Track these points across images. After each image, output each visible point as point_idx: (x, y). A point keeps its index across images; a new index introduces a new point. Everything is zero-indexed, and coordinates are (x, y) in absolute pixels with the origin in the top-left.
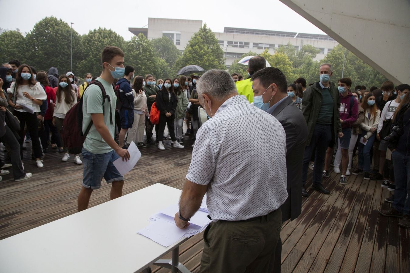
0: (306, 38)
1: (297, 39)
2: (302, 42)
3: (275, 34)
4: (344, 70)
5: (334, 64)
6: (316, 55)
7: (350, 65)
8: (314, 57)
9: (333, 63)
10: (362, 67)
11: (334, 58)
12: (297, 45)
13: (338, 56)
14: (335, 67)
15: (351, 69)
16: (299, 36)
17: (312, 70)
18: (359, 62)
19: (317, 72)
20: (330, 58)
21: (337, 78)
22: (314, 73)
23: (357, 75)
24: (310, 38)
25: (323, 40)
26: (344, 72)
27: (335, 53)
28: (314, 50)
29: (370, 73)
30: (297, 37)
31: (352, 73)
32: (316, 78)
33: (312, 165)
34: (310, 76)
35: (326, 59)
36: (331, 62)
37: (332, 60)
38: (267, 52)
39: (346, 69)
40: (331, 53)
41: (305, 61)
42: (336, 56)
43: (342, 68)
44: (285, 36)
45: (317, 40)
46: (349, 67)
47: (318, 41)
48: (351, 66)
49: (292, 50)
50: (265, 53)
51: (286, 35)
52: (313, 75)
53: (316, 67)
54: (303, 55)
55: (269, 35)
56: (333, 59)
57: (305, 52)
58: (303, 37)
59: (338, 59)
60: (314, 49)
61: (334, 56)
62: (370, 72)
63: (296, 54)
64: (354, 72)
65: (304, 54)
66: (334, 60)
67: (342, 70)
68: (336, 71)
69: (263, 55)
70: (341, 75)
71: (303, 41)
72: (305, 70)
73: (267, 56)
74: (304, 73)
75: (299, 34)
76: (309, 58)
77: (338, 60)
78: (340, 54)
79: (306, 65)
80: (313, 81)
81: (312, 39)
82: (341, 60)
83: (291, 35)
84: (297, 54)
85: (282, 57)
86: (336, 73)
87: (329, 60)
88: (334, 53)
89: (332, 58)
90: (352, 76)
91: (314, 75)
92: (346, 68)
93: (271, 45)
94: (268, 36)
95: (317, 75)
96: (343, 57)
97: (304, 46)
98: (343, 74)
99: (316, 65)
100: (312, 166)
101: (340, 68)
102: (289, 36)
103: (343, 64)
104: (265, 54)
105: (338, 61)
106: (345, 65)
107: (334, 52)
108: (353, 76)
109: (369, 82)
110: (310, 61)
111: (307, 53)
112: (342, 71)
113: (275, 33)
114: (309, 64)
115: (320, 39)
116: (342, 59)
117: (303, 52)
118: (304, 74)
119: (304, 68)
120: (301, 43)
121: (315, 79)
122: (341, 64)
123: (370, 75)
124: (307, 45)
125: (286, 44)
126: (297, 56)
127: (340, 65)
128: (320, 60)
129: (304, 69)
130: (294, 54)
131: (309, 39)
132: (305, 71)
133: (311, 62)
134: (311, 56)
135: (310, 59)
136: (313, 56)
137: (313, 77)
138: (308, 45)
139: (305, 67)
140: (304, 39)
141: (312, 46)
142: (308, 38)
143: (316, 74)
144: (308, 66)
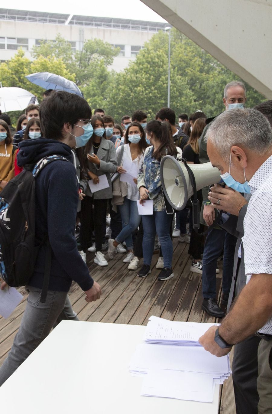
0: (89, 24)
1: (71, 28)
2: (81, 32)
3: (27, 17)
4: (171, 86)
5: (152, 77)
6: (113, 59)
7: (180, 77)
8: (109, 63)
9: (149, 74)
10: (198, 79)
11: (151, 65)
12: (73, 40)
13: (157, 60)
14: (154, 81)
15: (183, 83)
16: (75, 21)
17: (111, 88)
18: (192, 70)
19: (121, 93)
20: (143, 65)
21: (159, 103)
22: (116, 94)
23: (193, 95)
24: (96, 25)
25: (120, 30)
26: (171, 90)
27: (152, 54)
28: (108, 50)
29: (214, 91)
30: (71, 23)
31: (184, 92)
32: (120, 104)
33: (198, 264)
34: (109, 102)
35: (136, 67)
36: (145, 72)
37: (147, 67)
38: (22, 57)
39: (173, 84)
40: (144, 56)
41: (93, 72)
42: (154, 61)
43: (167, 84)
44: (46, 20)
45: (109, 28)
46: (178, 81)
47: (111, 31)
48: (181, 79)
49: (65, 51)
50: (20, 58)
51: (48, 19)
52: (114, 99)
53: (119, 84)
54: (87, 59)
55: (14, 18)
56: (149, 66)
57: (92, 53)
58: (82, 24)
59: (157, 66)
60: (107, 48)
61: (149, 59)
62: (215, 88)
63: (74, 58)
64: (188, 91)
65: (89, 59)
66: (152, 69)
67: (167, 86)
68: (156, 89)
69: (16, 61)
70: (166, 96)
71: (83, 31)
72: (97, 89)
73: (25, 63)
74: (94, 95)
75: (74, 17)
76: (101, 66)
77: (157, 68)
78: (160, 56)
79: (98, 80)
80: (115, 110)
81: (99, 28)
82: (162, 67)
83: (60, 18)
84: (76, 58)
85: (54, 66)
86: (157, 93)
87: (142, 69)
88: (149, 55)
89: (146, 64)
90: (185, 97)
91: (117, 98)
92: (174, 82)
93: (20, 40)
94: (13, 21)
95: (121, 98)
96: (165, 62)
97: (89, 41)
98: (170, 95)
99: (117, 79)
100: (199, 266)
101: (164, 84)
102: (54, 21)
103: (167, 76)
104: (19, 60)
105: (159, 70)
106: (170, 77)
107: (149, 53)
108: (187, 97)
109: (215, 107)
110: (103, 71)
111: (95, 55)
112: (167, 88)
113: (26, 15)
114: (103, 78)
115: (114, 26)
116: (164, 66)
117: (88, 53)
118: (96, 98)
119: (93, 86)
120: (80, 34)
121: (119, 106)
122: (165, 75)
123: (214, 94)
124: (93, 40)
125: (54, 39)
126: (77, 62)
127: (163, 77)
128: (125, 70)
129: (95, 88)
130: (71, 58)
131: (94, 27)
132: (96, 91)
133: (106, 73)
134: (105, 62)
135: (104, 68)
136: (107, 61)
137: (115, 102)
138: (95, 40)
139: (96, 83)
140: (84, 27)
141: (104, 42)
142: (92, 25)
143: (121, 96)
144: (102, 82)
